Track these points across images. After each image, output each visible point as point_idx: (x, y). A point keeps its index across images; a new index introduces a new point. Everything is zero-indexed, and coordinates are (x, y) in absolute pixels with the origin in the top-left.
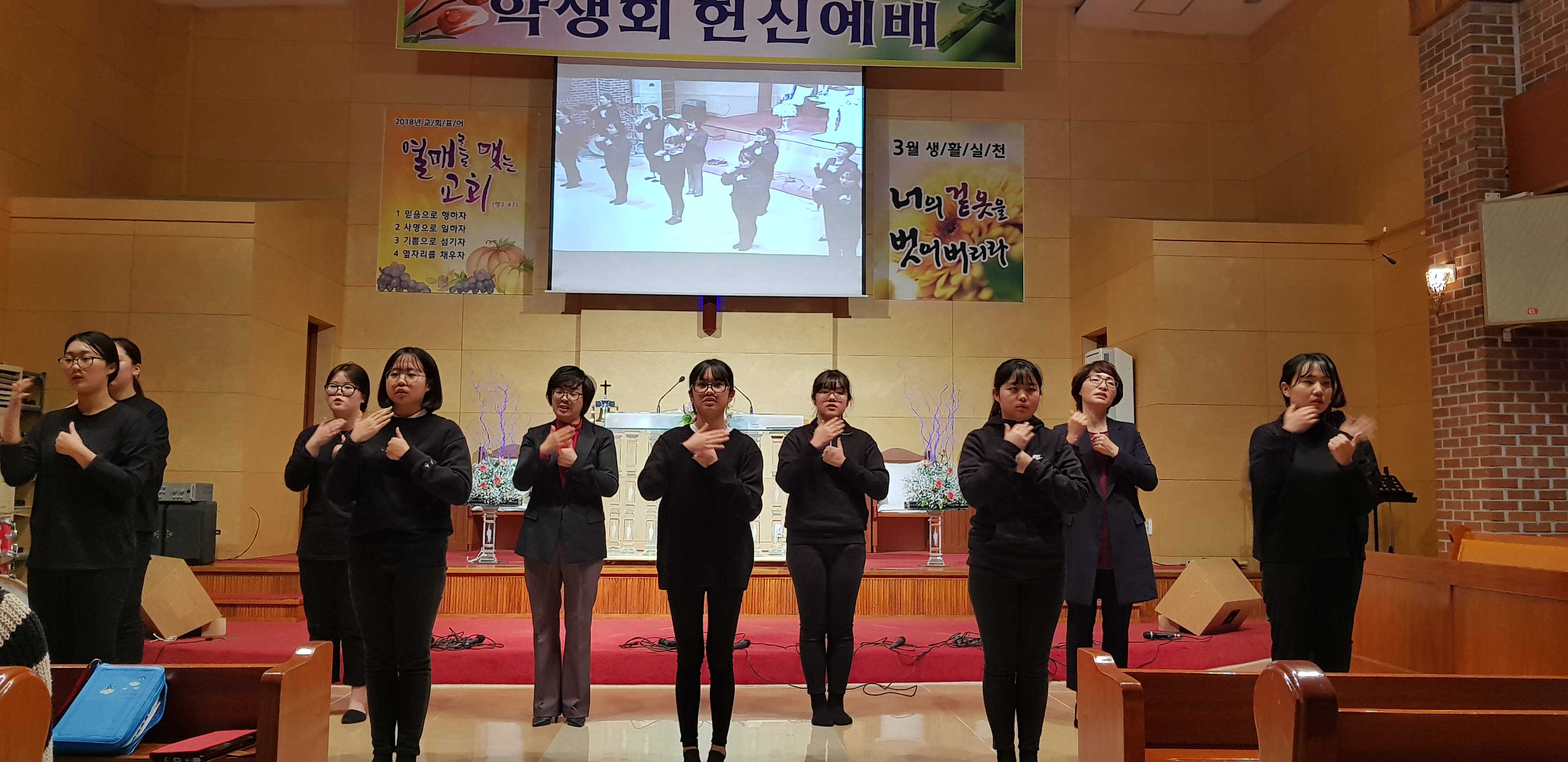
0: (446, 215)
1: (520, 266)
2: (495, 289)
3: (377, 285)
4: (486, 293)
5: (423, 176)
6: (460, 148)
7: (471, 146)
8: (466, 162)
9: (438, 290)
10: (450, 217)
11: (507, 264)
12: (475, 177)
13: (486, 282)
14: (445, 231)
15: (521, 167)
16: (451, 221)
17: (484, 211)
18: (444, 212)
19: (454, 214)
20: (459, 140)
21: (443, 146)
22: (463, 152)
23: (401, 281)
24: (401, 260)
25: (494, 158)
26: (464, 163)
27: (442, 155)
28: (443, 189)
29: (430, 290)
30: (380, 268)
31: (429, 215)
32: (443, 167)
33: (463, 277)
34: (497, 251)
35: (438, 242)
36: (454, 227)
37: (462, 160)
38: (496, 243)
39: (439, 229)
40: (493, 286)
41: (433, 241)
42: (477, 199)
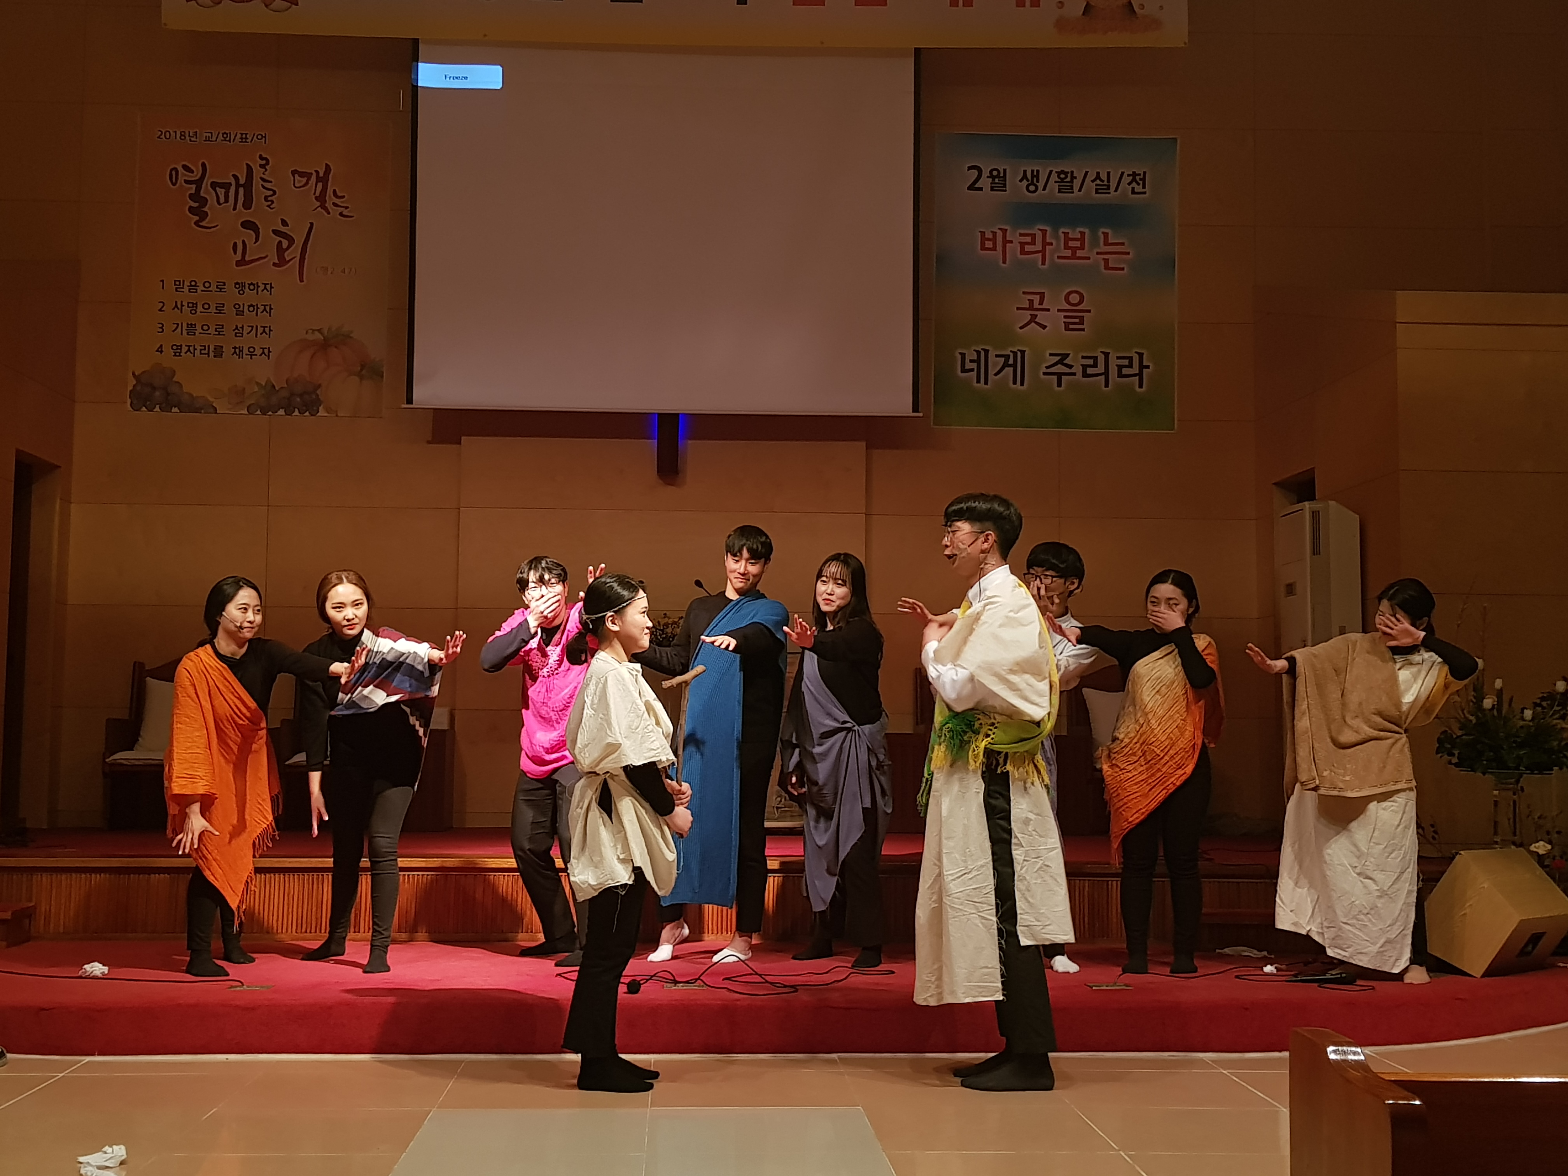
0: (240, 286)
1: (361, 370)
2: (321, 408)
3: (129, 401)
4: (307, 414)
5: (202, 224)
6: (262, 179)
7: (280, 175)
8: (272, 202)
9: (229, 409)
10: (247, 290)
11: (341, 368)
12: (288, 226)
13: (307, 397)
14: (240, 313)
15: (361, 209)
16: (249, 297)
17: (302, 281)
18: (237, 283)
19: (253, 286)
20: (261, 166)
21: (234, 176)
22: (267, 185)
23: (168, 394)
24: (167, 359)
25: (318, 194)
26: (270, 203)
27: (233, 189)
29: (215, 409)
30: (134, 374)
31: (213, 288)
32: (235, 209)
33: (268, 387)
34: (324, 346)
35: (229, 330)
36: (253, 307)
37: (266, 199)
38: (322, 334)
39: (229, 310)
40: (318, 402)
41: (219, 330)
42: (291, 260)
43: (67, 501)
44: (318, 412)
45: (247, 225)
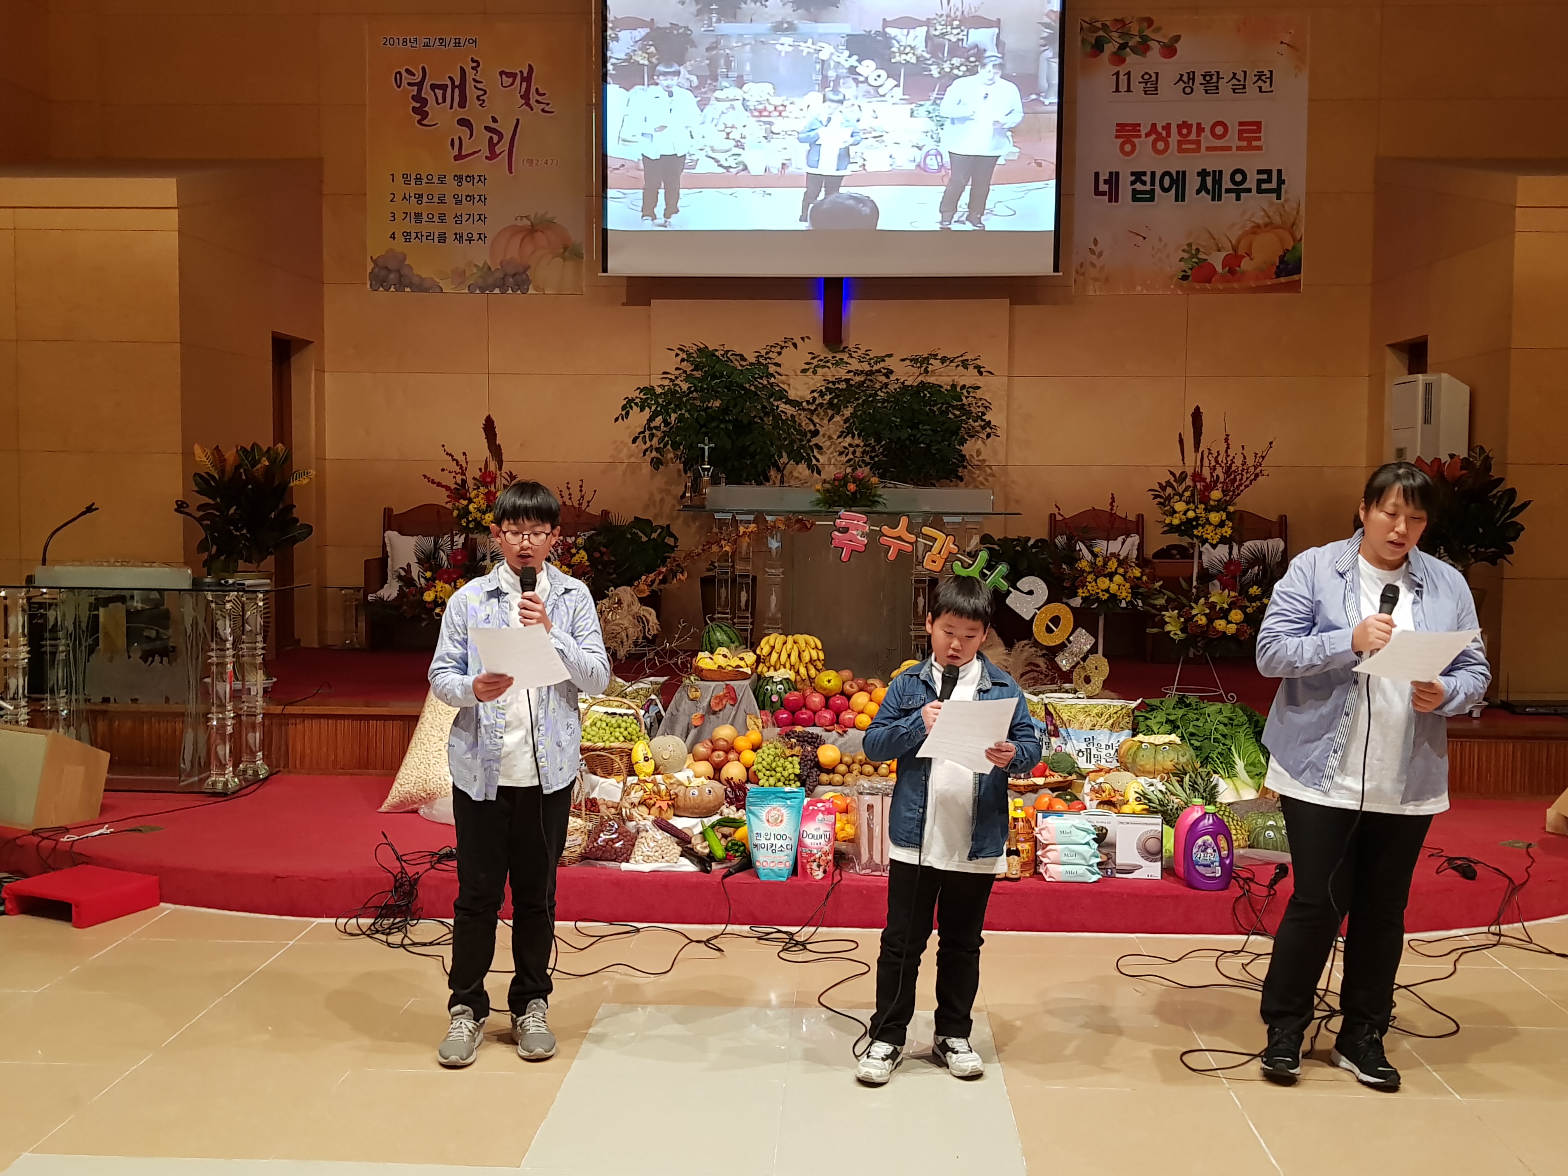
0: (459, 178)
1: (564, 252)
2: (531, 287)
3: (369, 283)
4: (519, 292)
5: (424, 122)
6: (474, 80)
7: (489, 75)
8: (484, 101)
9: (452, 289)
10: (464, 182)
11: (547, 251)
12: (497, 122)
13: (517, 277)
14: (459, 202)
15: (560, 105)
16: (467, 188)
17: (511, 173)
18: (456, 176)
19: (470, 178)
20: (473, 68)
21: (450, 78)
22: (478, 85)
23: (401, 276)
24: (399, 244)
25: (522, 93)
27: (449, 90)
28: (453, 140)
29: (441, 289)
30: (371, 257)
31: (435, 180)
32: (451, 108)
33: (486, 269)
34: (532, 231)
35: (450, 218)
36: (469, 197)
37: (478, 98)
38: (529, 220)
39: (449, 199)
40: (528, 282)
41: (442, 218)
42: (500, 154)
43: (321, 371)
44: (528, 289)
45: (463, 122)
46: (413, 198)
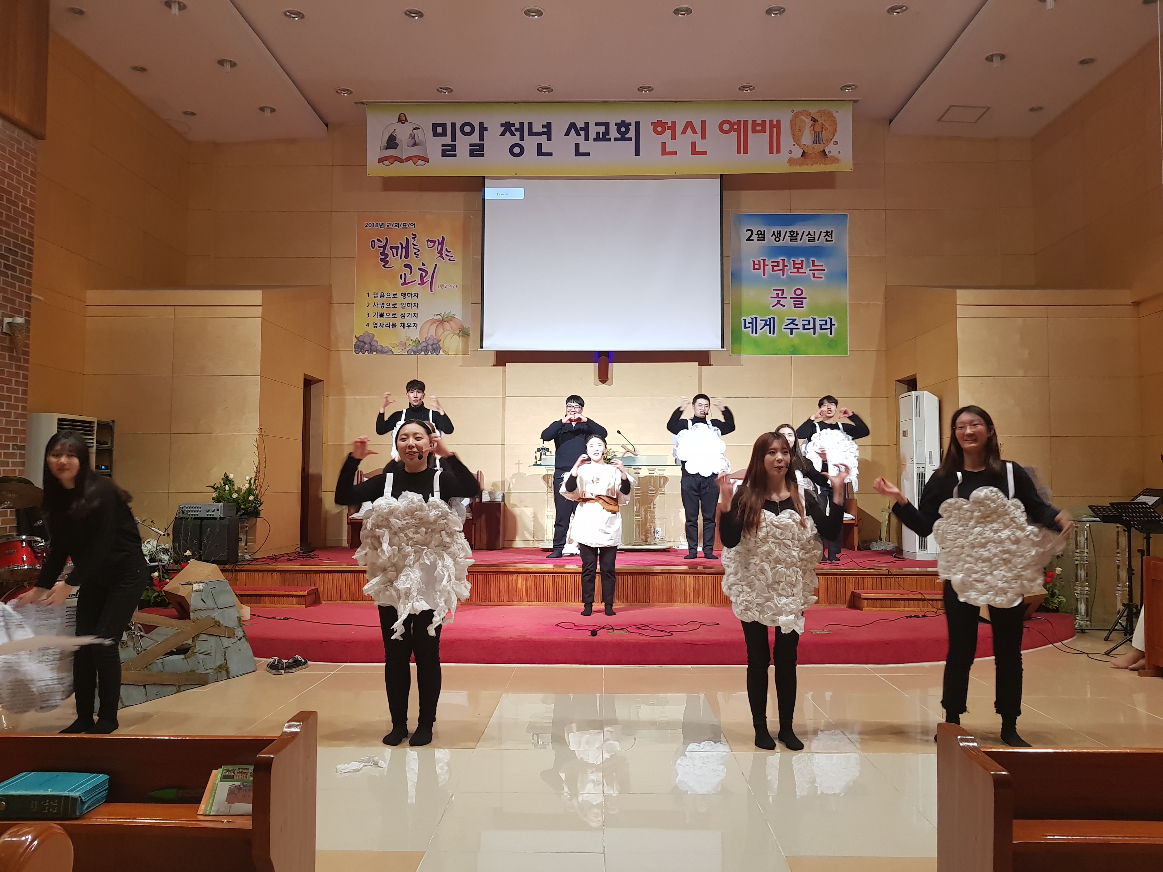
0: (404, 295)
1: (459, 333)
2: (441, 351)
3: (354, 349)
4: (435, 354)
5: (386, 266)
6: (413, 244)
7: (421, 242)
8: (418, 255)
9: (399, 352)
10: (407, 296)
11: (450, 332)
12: (425, 266)
13: (434, 346)
14: (403, 307)
15: (458, 257)
16: (408, 300)
17: (432, 291)
18: (402, 293)
19: (410, 294)
20: (413, 238)
21: (400, 243)
22: (415, 247)
23: (371, 346)
24: (371, 330)
25: (438, 251)
27: (400, 249)
28: (401, 275)
29: (393, 352)
30: (356, 336)
31: (391, 296)
32: (401, 259)
33: (417, 342)
34: (442, 322)
35: (399, 316)
36: (410, 305)
37: (415, 253)
38: (441, 316)
39: (399, 306)
40: (439, 348)
41: (394, 315)
42: (426, 282)
43: (327, 396)
44: (439, 352)
45: (406, 266)
46: (378, 306)
